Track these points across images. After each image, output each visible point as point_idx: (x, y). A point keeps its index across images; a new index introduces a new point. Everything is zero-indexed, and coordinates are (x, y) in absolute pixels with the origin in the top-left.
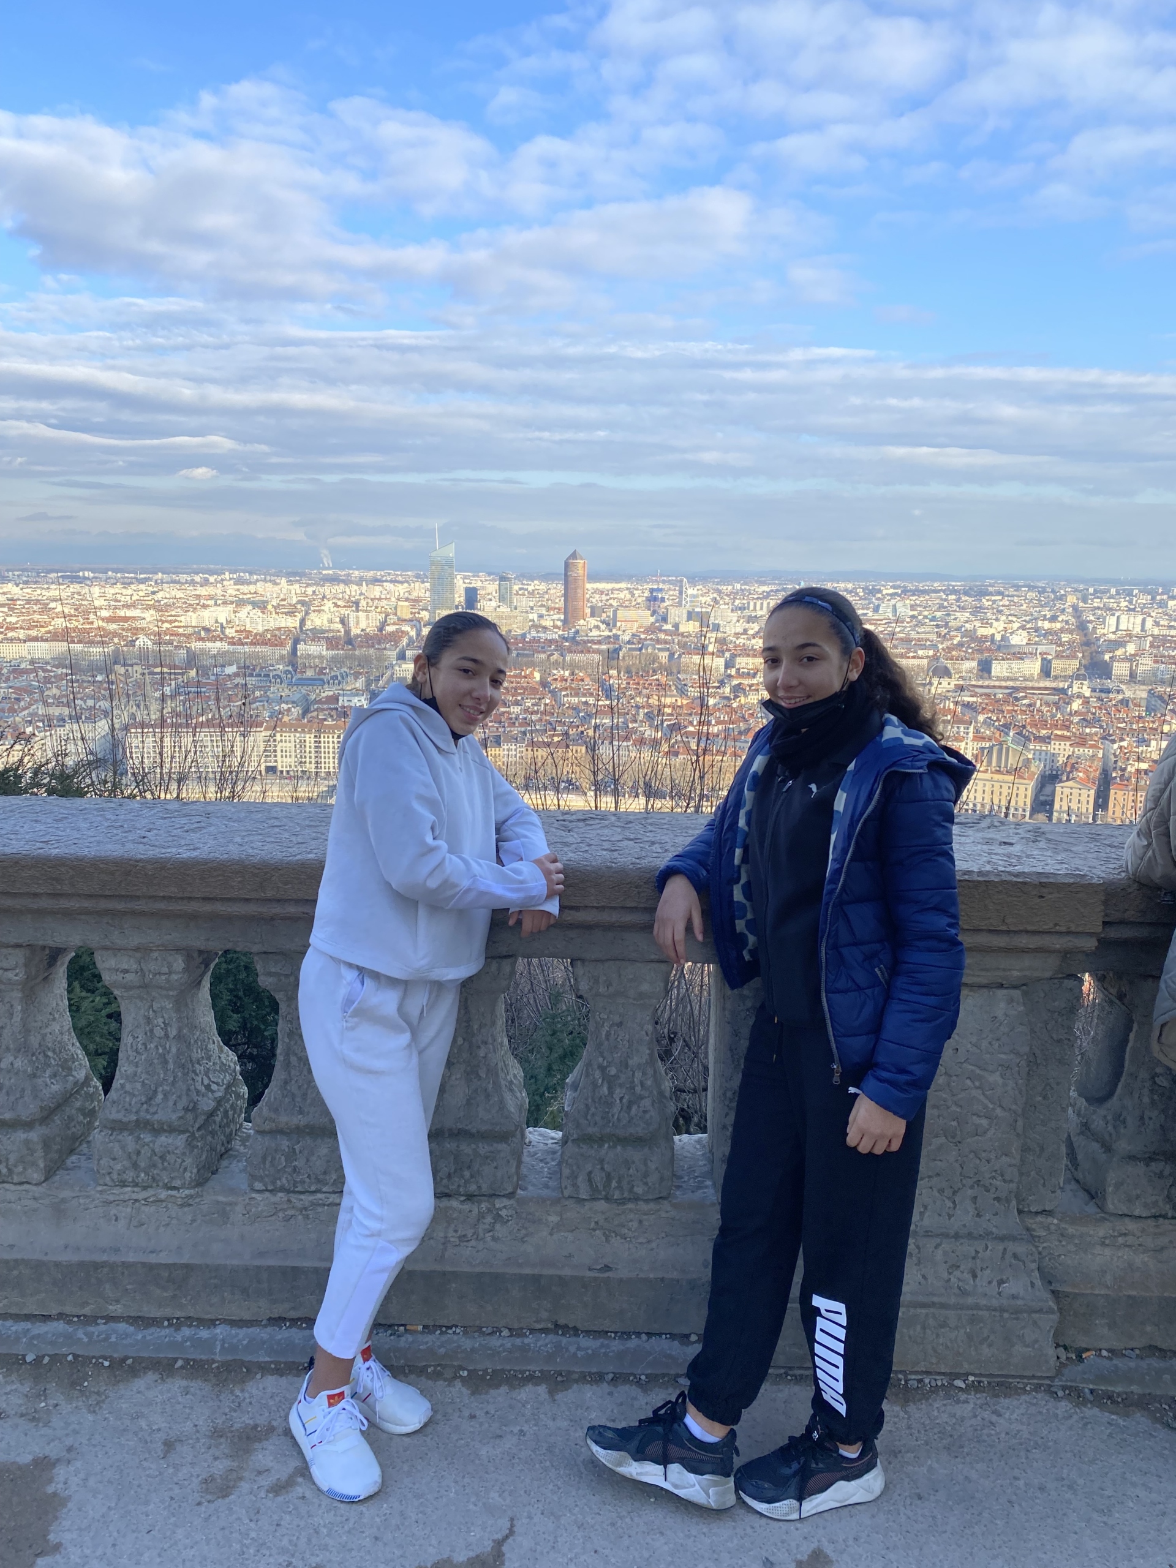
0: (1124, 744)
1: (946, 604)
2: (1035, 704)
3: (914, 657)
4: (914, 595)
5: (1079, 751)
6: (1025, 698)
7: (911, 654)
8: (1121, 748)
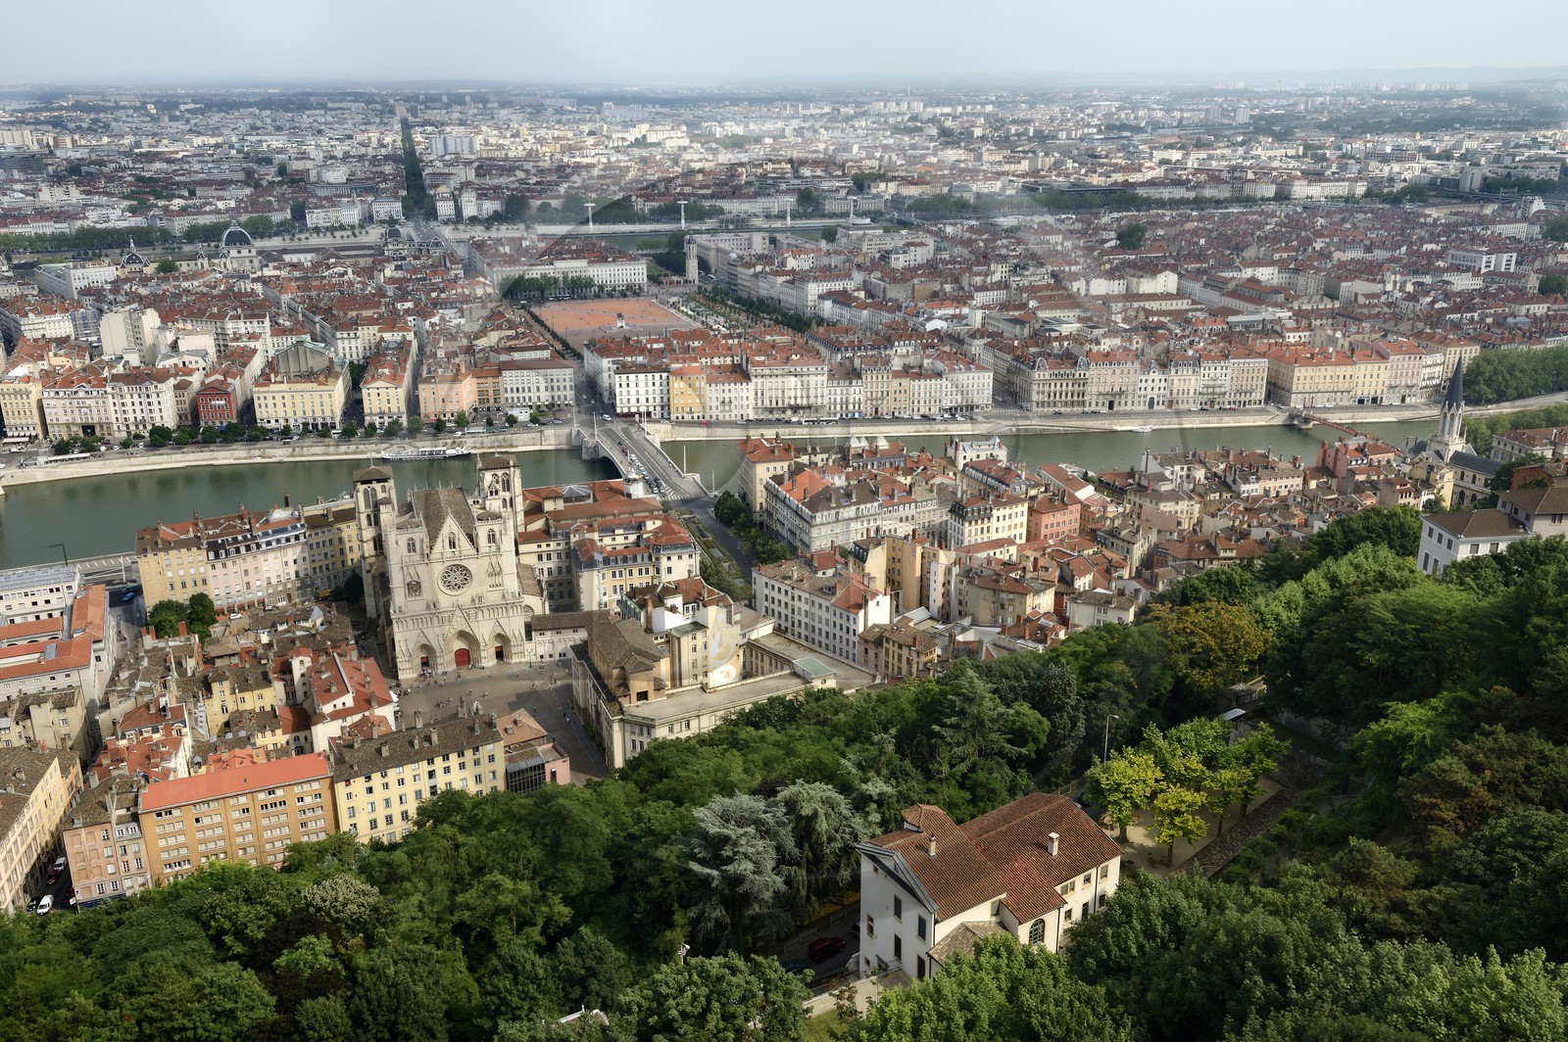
0: (435, 320)
1: (259, 124)
2: (346, 273)
3: (211, 212)
4: (219, 111)
5: (387, 336)
6: (336, 265)
7: (208, 208)
8: (433, 325)
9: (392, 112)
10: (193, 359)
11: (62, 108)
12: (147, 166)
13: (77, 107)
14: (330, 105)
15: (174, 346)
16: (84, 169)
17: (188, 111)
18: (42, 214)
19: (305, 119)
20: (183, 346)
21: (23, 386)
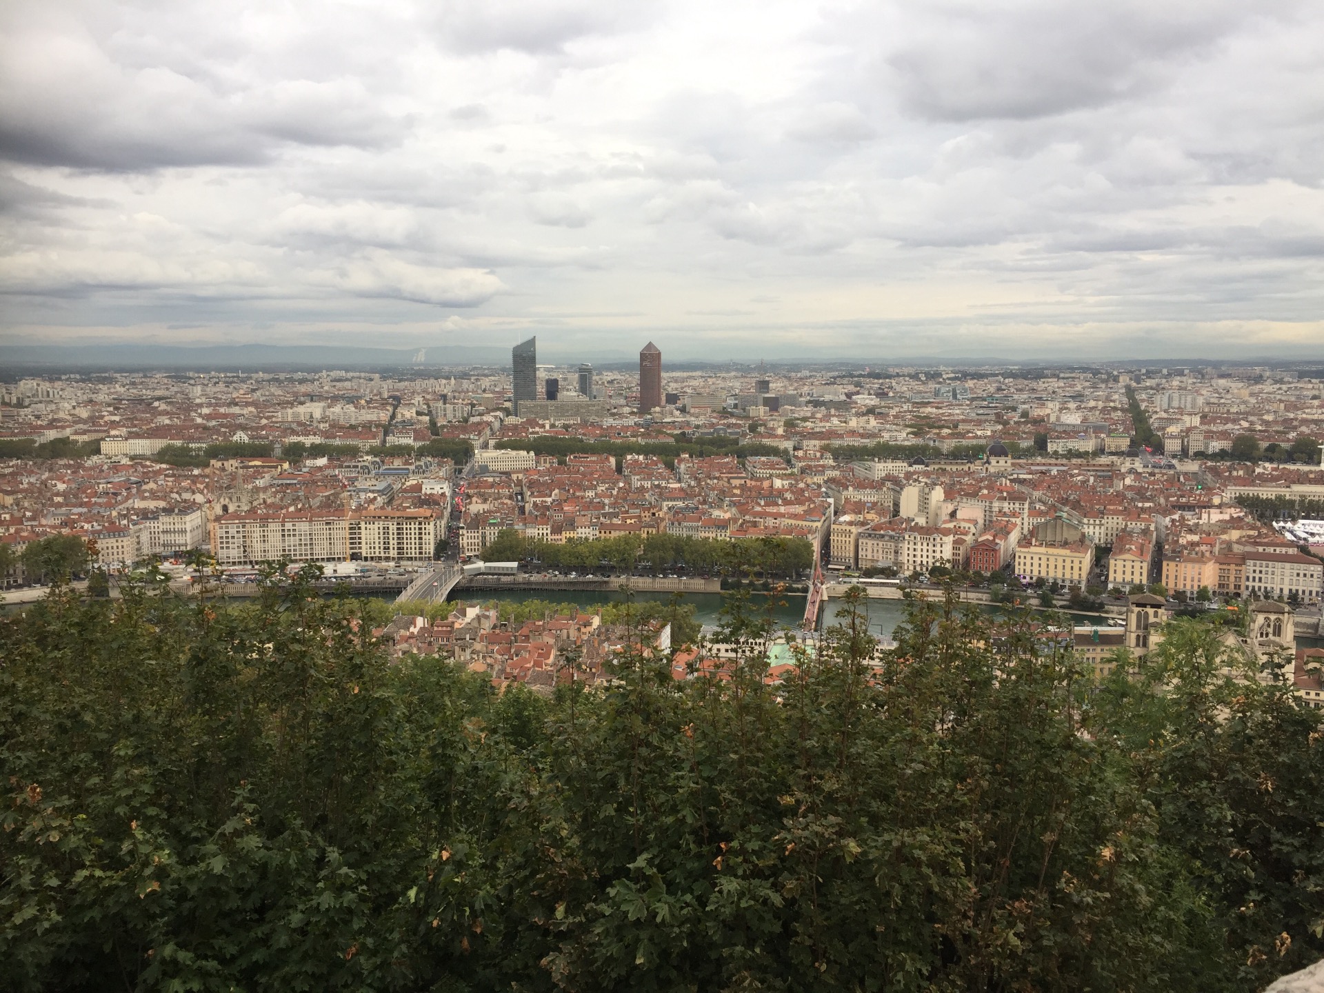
0: (1176, 517)
2: (1088, 480)
3: (974, 437)
4: (973, 379)
5: (1132, 525)
6: (1079, 475)
7: (971, 435)
8: (1173, 521)
9: (1116, 380)
10: (967, 525)
11: (861, 376)
12: (921, 410)
13: (870, 375)
14: (1062, 375)
15: (953, 514)
16: (877, 410)
17: (949, 379)
18: (853, 433)
19: (1041, 385)
20: (959, 515)
21: (848, 528)
